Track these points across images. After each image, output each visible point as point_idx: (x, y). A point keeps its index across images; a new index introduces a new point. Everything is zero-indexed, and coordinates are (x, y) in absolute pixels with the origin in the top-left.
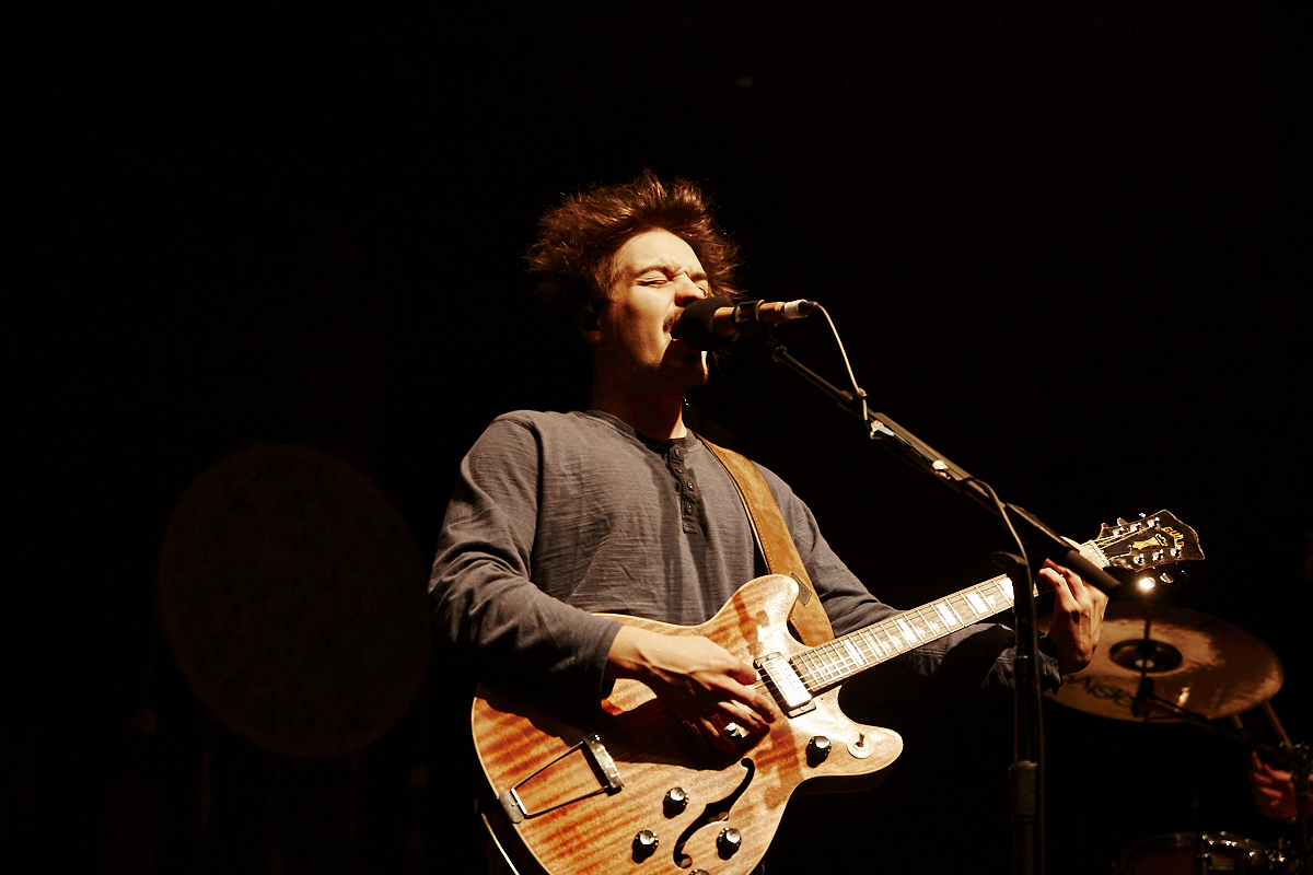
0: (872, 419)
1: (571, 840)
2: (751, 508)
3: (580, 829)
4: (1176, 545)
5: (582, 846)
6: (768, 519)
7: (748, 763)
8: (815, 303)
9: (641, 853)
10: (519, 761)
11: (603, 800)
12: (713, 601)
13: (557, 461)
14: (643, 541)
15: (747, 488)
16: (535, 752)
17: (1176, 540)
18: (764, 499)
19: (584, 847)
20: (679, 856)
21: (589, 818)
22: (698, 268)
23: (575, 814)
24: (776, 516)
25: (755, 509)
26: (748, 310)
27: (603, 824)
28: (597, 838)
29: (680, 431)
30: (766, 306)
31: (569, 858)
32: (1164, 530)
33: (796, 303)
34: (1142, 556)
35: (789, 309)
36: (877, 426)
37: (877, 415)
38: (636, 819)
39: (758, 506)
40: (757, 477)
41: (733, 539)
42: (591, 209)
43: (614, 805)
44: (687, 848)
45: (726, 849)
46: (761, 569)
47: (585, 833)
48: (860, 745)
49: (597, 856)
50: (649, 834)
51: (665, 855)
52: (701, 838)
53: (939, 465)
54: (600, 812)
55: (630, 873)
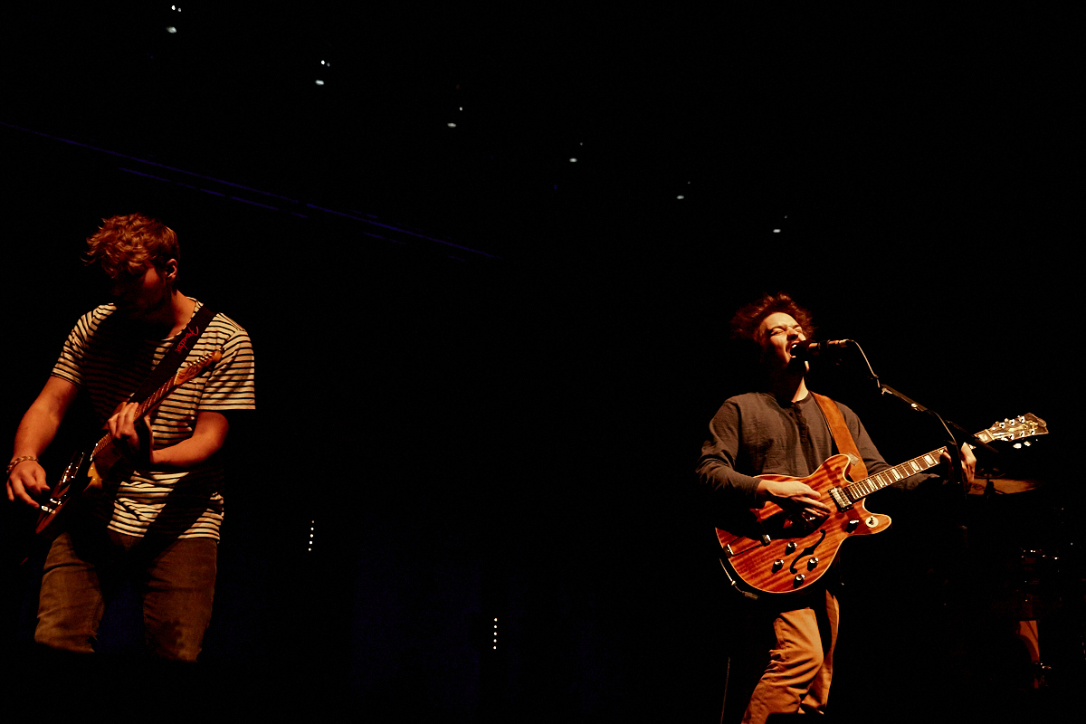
0: (882, 387)
1: (750, 564)
3: (753, 560)
5: (754, 566)
7: (823, 531)
8: (852, 341)
9: (776, 569)
11: (762, 548)
12: (813, 467)
13: (747, 420)
17: (1033, 426)
20: (794, 571)
21: (757, 555)
22: (795, 323)
23: (751, 554)
26: (824, 344)
27: (762, 557)
28: (759, 563)
29: (803, 393)
30: (831, 342)
31: (748, 571)
32: (1026, 422)
33: (844, 340)
35: (841, 343)
36: (884, 390)
37: (884, 386)
38: (775, 555)
41: (822, 443)
43: (767, 550)
44: (796, 567)
45: (811, 567)
46: (835, 451)
47: (756, 561)
48: (871, 522)
49: (759, 570)
50: (778, 560)
51: (787, 569)
52: (802, 562)
53: (914, 405)
54: (761, 553)
55: (772, 576)
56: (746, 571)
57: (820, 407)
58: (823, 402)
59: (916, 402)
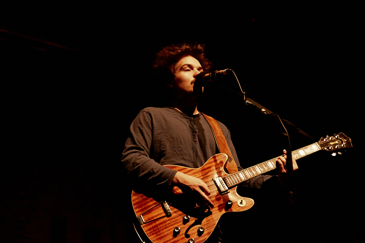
1: (156, 230)
2: (216, 136)
3: (159, 227)
4: (344, 143)
5: (159, 231)
6: (221, 138)
8: (231, 69)
9: (175, 234)
10: (143, 207)
11: (166, 218)
14: (181, 144)
15: (215, 130)
16: (148, 204)
17: (344, 142)
18: (220, 133)
19: (160, 232)
20: (187, 236)
21: (162, 223)
22: (199, 65)
23: (158, 223)
24: (224, 138)
25: (217, 136)
26: (213, 74)
27: (165, 225)
28: (163, 229)
29: (197, 112)
31: (155, 235)
32: (340, 138)
33: (226, 70)
34: (332, 147)
35: (224, 72)
36: (247, 102)
37: (247, 99)
38: (175, 224)
39: (218, 135)
40: (219, 127)
42: (169, 50)
43: (169, 220)
44: (189, 233)
45: (200, 234)
47: (160, 228)
48: (241, 203)
49: (163, 235)
50: (177, 228)
51: (183, 234)
52: (193, 230)
53: (263, 110)
54: (165, 222)
55: (172, 239)
56: (153, 234)
57: (208, 123)
58: (210, 120)
59: (265, 107)
